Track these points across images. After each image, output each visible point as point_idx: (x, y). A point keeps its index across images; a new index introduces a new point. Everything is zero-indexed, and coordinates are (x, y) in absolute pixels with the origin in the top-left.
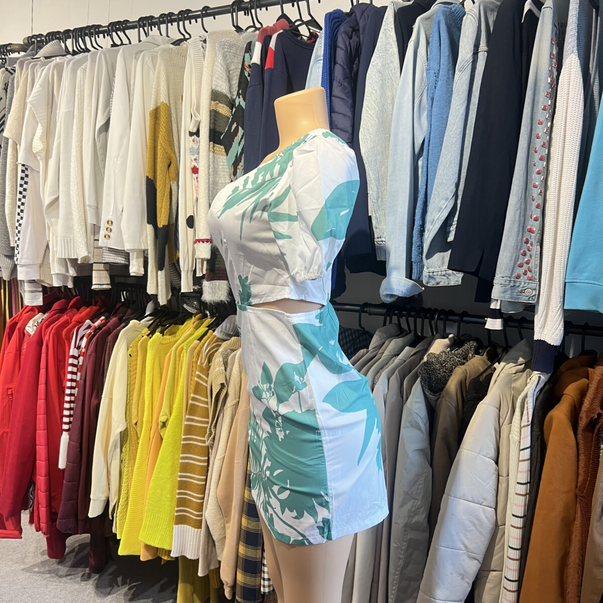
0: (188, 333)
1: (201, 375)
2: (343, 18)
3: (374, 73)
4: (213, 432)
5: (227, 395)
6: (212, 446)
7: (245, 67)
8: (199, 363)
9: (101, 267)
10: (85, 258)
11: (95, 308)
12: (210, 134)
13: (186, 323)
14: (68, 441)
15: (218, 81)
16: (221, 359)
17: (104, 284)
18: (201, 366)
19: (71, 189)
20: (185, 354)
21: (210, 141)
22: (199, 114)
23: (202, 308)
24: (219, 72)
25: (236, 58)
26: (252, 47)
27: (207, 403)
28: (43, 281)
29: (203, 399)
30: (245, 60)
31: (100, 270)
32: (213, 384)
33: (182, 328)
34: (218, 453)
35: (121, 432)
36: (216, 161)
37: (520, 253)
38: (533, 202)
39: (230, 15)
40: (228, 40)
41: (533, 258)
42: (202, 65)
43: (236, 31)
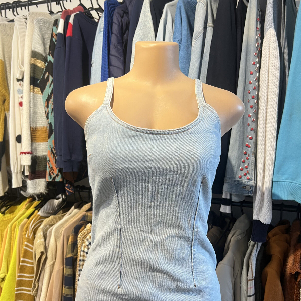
0: (21, 212)
1: (29, 244)
2: (117, 4)
3: (137, 40)
4: (37, 286)
5: (46, 259)
6: (36, 295)
7: (53, 35)
8: (26, 236)
12: (31, 80)
13: (22, 204)
15: (36, 45)
16: (42, 233)
18: (28, 238)
20: (17, 230)
21: (31, 84)
24: (36, 39)
25: (49, 31)
26: (58, 22)
27: (32, 263)
29: (30, 261)
30: (53, 31)
32: (36, 251)
33: (19, 207)
36: (35, 99)
37: (241, 161)
38: (249, 127)
39: (46, 4)
40: (43, 18)
41: (250, 164)
42: (25, 34)
43: (50, 14)
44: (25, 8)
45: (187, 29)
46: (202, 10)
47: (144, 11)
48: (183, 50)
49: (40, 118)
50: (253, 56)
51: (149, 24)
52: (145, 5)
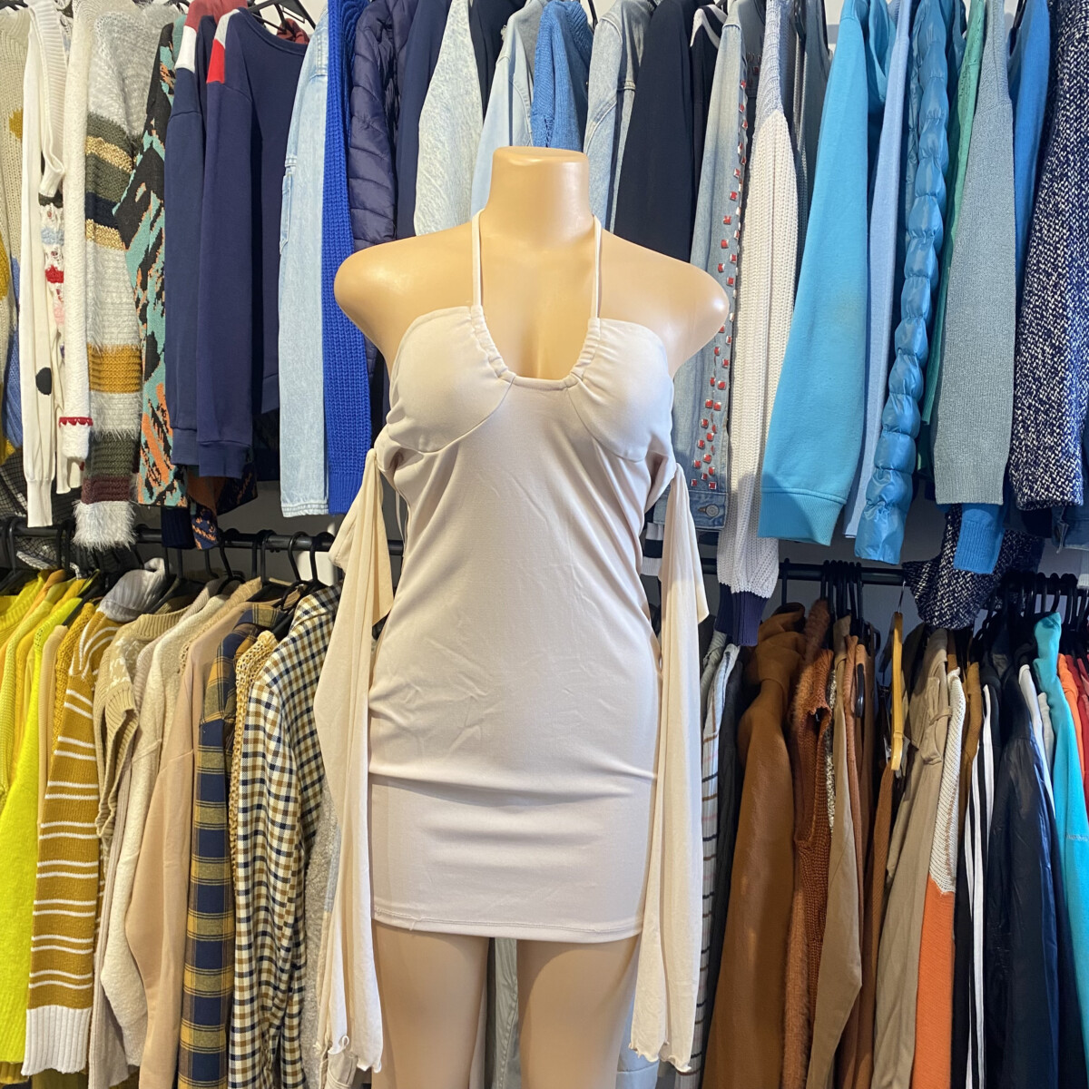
0: (37, 611)
1: (78, 696)
3: (437, 111)
4: (113, 810)
5: (137, 733)
6: (109, 837)
7: (162, 74)
8: (71, 672)
12: (87, 203)
13: (25, 590)
15: (100, 96)
16: (122, 661)
18: (76, 679)
20: (37, 656)
21: (87, 218)
22: (62, 161)
23: (63, 559)
24: (103, 78)
26: (175, 36)
29: (82, 744)
30: (162, 59)
32: (107, 713)
33: (16, 601)
34: (125, 851)
36: (100, 260)
38: (718, 358)
40: (120, 16)
41: (718, 452)
49: (112, 319)
50: (731, 177)
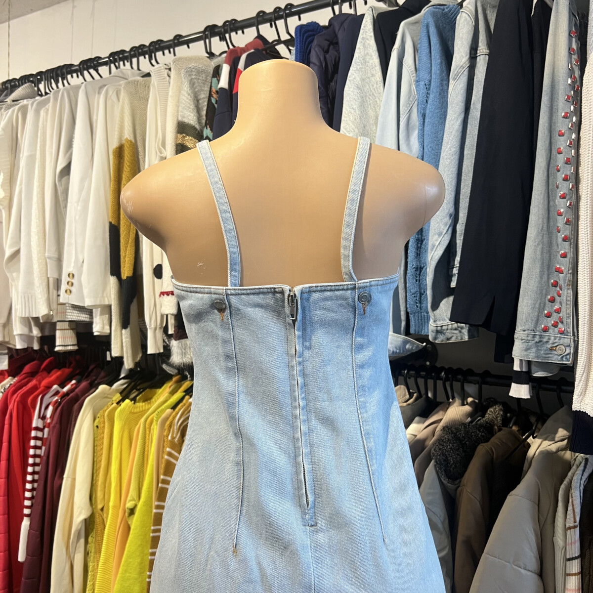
0: (162, 399)
1: (173, 452)
2: (318, 30)
3: (352, 90)
7: (212, 93)
8: (170, 438)
9: (66, 325)
10: (47, 316)
11: (67, 371)
13: (165, 386)
14: (29, 528)
15: (185, 111)
17: (68, 345)
18: (172, 442)
19: (32, 240)
20: (155, 427)
22: (165, 149)
24: (185, 101)
25: (206, 86)
26: (220, 71)
28: (8, 343)
30: (212, 85)
31: (64, 329)
33: (159, 392)
35: (85, 520)
37: (547, 299)
38: (559, 234)
39: (202, 42)
40: (196, 66)
41: (564, 305)
42: (168, 95)
43: (208, 57)
44: (170, 52)
45: (441, 63)
46: (466, 25)
47: (363, 38)
48: (433, 101)
50: (564, 101)
51: (373, 59)
52: (364, 27)
